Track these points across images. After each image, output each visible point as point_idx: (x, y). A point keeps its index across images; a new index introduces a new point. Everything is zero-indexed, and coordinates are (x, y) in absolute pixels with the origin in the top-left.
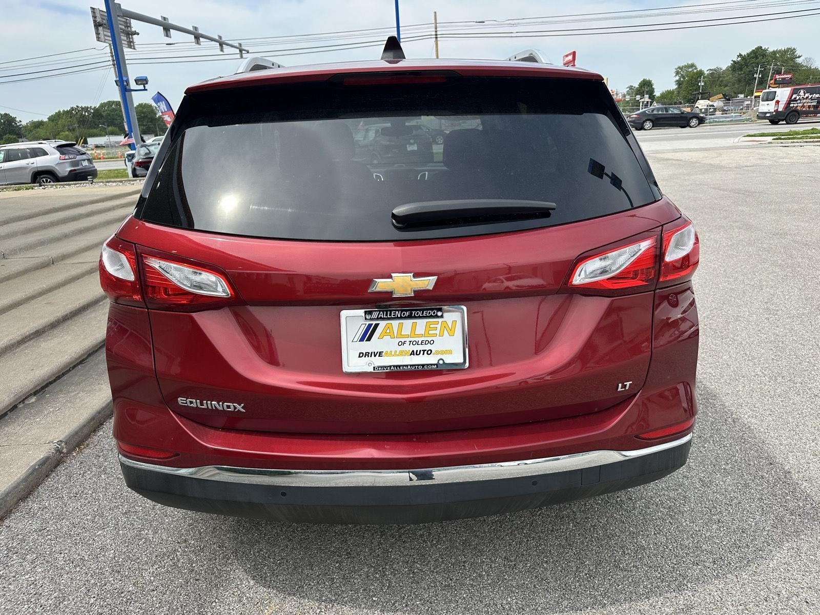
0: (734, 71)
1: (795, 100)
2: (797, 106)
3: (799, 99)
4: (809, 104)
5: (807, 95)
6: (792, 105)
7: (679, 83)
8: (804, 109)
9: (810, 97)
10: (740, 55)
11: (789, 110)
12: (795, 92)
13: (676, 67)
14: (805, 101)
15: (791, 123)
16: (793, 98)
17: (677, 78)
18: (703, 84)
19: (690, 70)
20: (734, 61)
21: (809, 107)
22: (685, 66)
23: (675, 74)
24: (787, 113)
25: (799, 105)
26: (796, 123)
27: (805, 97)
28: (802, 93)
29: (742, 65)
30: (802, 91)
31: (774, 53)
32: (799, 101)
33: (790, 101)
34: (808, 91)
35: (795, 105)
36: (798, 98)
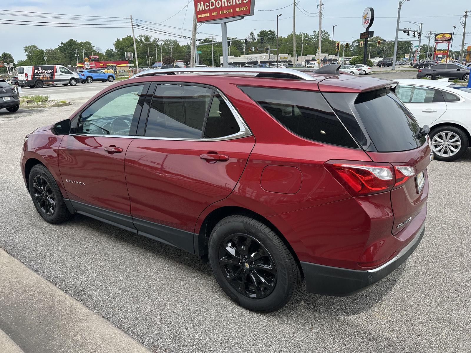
0: (61, 51)
1: (37, 73)
2: (40, 77)
3: (40, 73)
4: (47, 76)
5: (44, 71)
6: (36, 77)
7: (28, 56)
8: (45, 79)
9: (46, 72)
10: (62, 43)
11: (35, 79)
12: (35, 69)
13: (25, 47)
14: (43, 74)
15: (39, 87)
16: (35, 72)
17: (27, 53)
18: (46, 58)
19: (34, 49)
20: (60, 46)
21: (47, 77)
22: (30, 47)
23: (25, 51)
24: (35, 81)
25: (41, 76)
26: (43, 87)
27: (43, 72)
28: (40, 69)
29: (65, 49)
30: (40, 68)
31: (81, 43)
32: (40, 74)
33: (34, 75)
34: (43, 68)
35: (39, 77)
36: (38, 72)
